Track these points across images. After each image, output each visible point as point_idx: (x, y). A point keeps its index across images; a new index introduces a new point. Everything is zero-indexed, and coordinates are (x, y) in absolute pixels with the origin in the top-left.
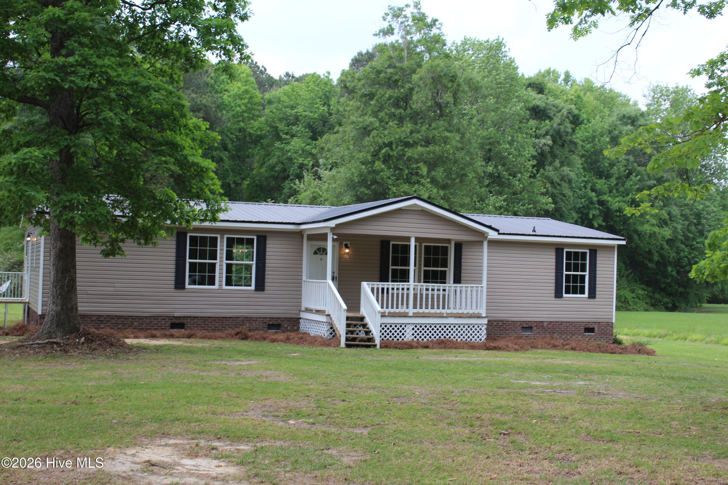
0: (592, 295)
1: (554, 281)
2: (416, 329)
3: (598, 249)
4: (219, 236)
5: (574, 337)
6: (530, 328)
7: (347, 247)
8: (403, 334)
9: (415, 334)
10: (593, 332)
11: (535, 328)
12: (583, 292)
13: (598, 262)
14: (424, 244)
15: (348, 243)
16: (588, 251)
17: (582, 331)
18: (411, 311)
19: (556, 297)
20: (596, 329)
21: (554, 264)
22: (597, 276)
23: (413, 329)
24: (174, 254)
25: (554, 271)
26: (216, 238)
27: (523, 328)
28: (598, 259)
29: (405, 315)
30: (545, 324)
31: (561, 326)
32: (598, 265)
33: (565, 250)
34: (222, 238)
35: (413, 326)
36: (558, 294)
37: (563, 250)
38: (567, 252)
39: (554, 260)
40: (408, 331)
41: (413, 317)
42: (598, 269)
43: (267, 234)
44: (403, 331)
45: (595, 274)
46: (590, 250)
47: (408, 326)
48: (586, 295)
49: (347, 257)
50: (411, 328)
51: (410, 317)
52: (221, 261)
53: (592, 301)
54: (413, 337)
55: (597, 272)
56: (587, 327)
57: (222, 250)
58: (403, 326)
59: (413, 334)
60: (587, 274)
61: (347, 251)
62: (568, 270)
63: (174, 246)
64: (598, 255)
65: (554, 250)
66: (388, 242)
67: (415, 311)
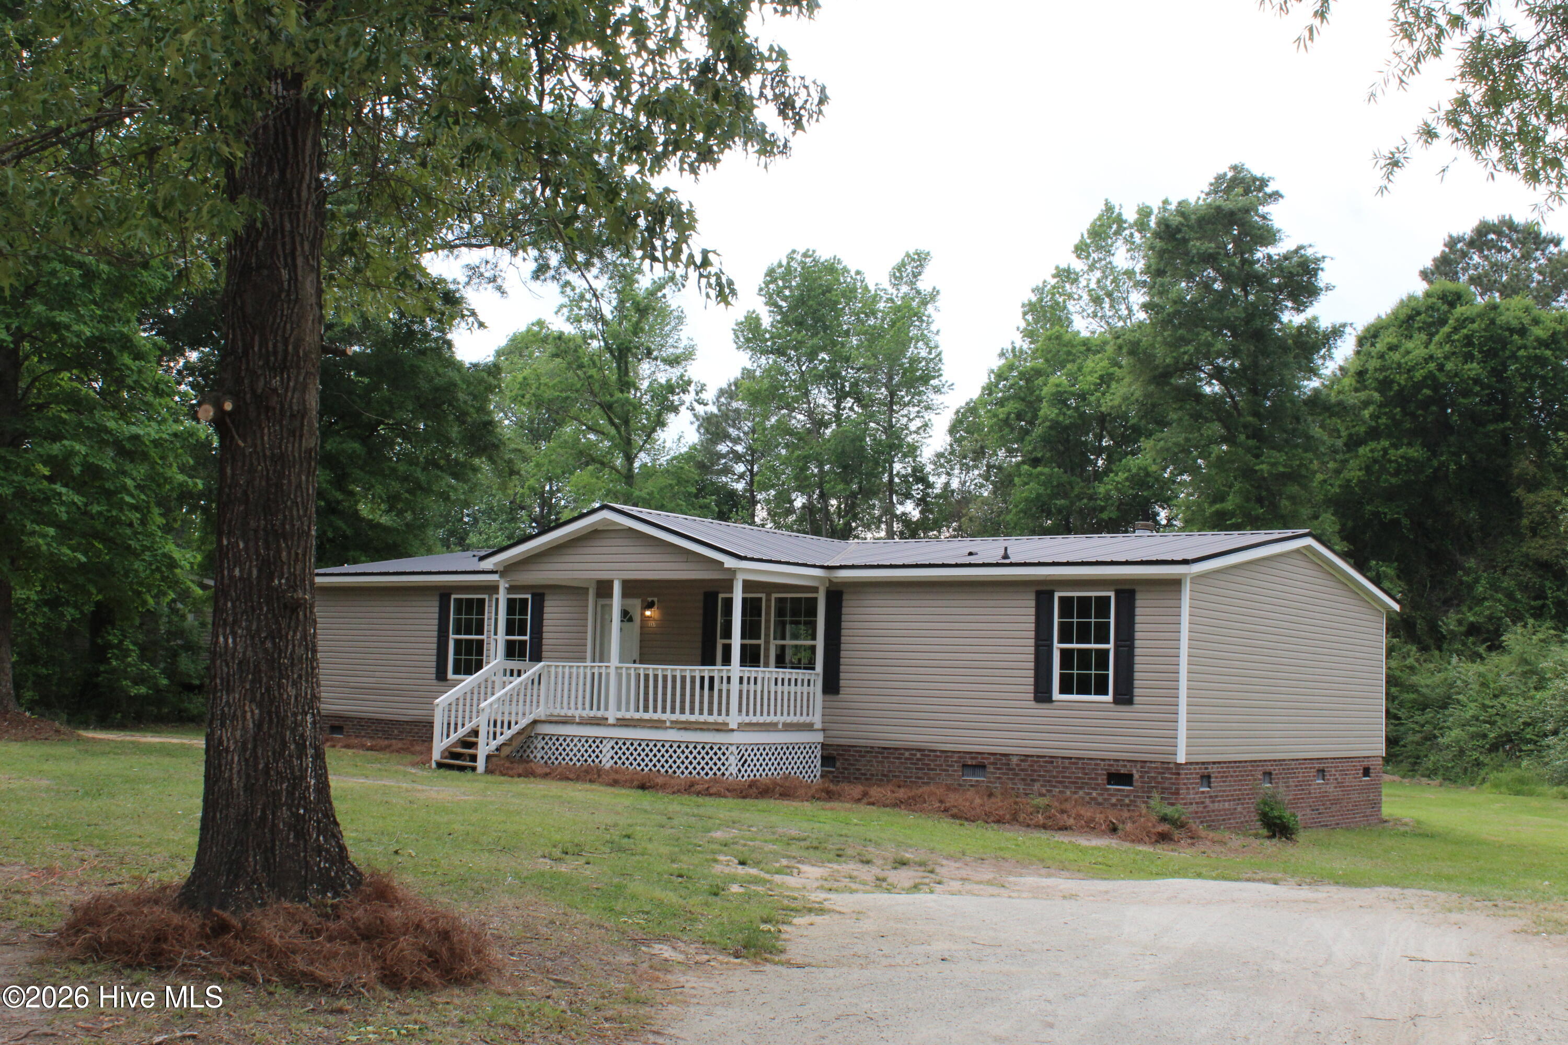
0: (1125, 696)
1: (1032, 665)
2: (616, 747)
3: (1137, 588)
4: (486, 597)
5: (1081, 793)
6: (983, 767)
7: (650, 606)
8: (597, 757)
9: (616, 757)
10: (1131, 785)
11: (991, 769)
12: (1102, 689)
13: (1138, 619)
14: (774, 596)
15: (656, 600)
16: (1112, 594)
17: (1102, 780)
18: (612, 715)
19: (1038, 699)
20: (1136, 776)
21: (1032, 626)
22: (1137, 651)
23: (613, 748)
24: (436, 628)
25: (1032, 642)
26: (484, 600)
27: (965, 766)
28: (1138, 611)
29: (600, 722)
30: (1015, 760)
31: (1049, 767)
32: (1138, 627)
33: (1057, 595)
34: (490, 601)
35: (612, 743)
36: (1042, 694)
37: (1051, 594)
38: (1061, 598)
39: (1032, 619)
40: (604, 751)
41: (614, 725)
42: (1138, 635)
43: (546, 591)
44: (597, 751)
45: (1131, 648)
46: (1118, 593)
47: (605, 742)
48: (1109, 698)
49: (652, 624)
50: (609, 746)
51: (610, 725)
52: (489, 637)
53: (1124, 711)
54: (612, 762)
55: (1137, 643)
56: (1113, 770)
57: (489, 619)
58: (598, 741)
59: (612, 758)
60: (1111, 646)
61: (648, 613)
62: (1065, 637)
63: (437, 616)
64: (1138, 603)
65: (1033, 596)
66: (716, 594)
67: (620, 715)
